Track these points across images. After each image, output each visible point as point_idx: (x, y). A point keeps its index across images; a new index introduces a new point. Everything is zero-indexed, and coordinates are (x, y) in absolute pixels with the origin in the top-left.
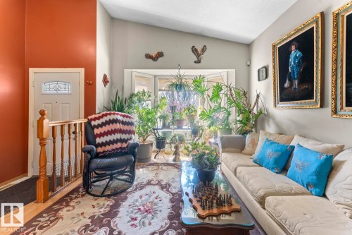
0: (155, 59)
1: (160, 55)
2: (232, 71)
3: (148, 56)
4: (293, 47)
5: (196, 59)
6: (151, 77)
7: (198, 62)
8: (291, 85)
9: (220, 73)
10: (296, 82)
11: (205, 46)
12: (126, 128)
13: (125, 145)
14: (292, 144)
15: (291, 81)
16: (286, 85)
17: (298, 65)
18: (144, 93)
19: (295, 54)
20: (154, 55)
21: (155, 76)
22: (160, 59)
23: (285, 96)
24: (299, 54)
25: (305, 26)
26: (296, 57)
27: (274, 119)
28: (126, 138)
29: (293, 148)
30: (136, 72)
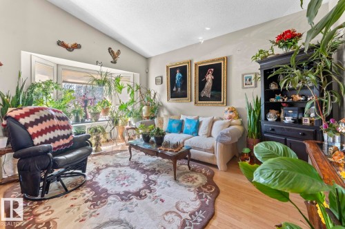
0: (70, 49)
1: (77, 46)
2: (137, 75)
3: (61, 44)
4: (178, 71)
5: (112, 60)
6: (53, 65)
7: (115, 62)
8: (177, 90)
9: (128, 74)
10: (179, 89)
11: (119, 50)
12: (62, 123)
13: (67, 141)
14: (181, 119)
15: (176, 87)
16: (174, 89)
17: (180, 81)
18: (48, 83)
19: (178, 75)
20: (70, 45)
21: (57, 65)
22: (76, 50)
23: (173, 95)
24: (181, 75)
25: (184, 63)
26: (179, 77)
27: (166, 108)
28: (66, 134)
29: (183, 120)
30: (37, 57)
